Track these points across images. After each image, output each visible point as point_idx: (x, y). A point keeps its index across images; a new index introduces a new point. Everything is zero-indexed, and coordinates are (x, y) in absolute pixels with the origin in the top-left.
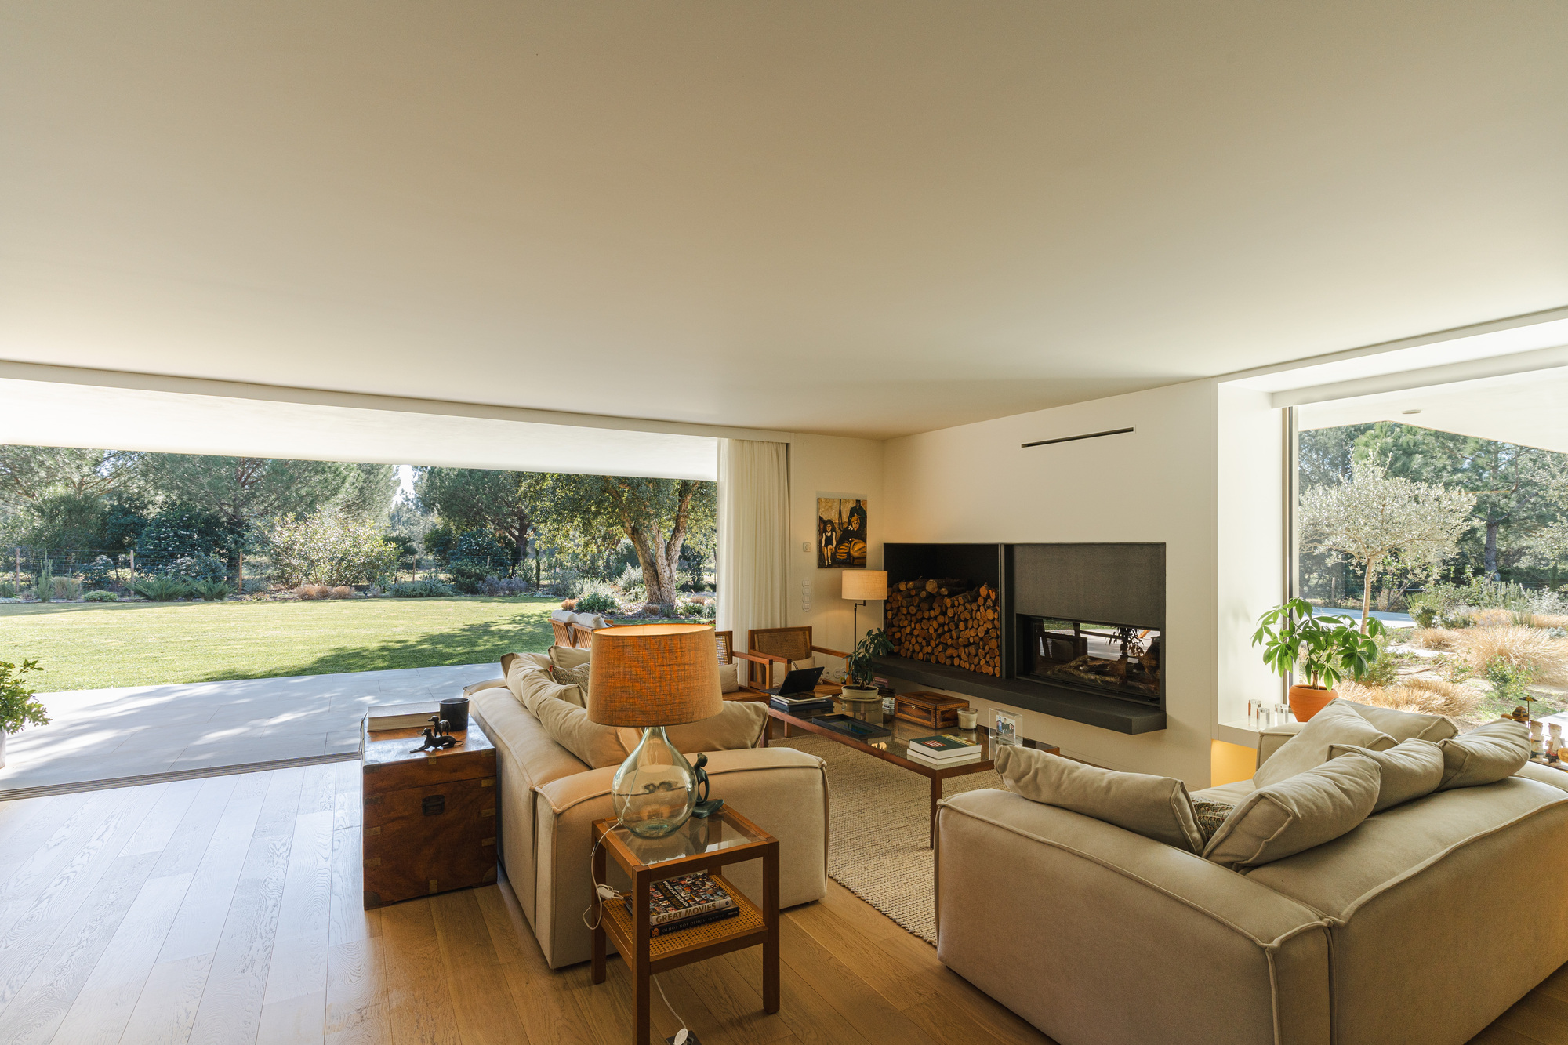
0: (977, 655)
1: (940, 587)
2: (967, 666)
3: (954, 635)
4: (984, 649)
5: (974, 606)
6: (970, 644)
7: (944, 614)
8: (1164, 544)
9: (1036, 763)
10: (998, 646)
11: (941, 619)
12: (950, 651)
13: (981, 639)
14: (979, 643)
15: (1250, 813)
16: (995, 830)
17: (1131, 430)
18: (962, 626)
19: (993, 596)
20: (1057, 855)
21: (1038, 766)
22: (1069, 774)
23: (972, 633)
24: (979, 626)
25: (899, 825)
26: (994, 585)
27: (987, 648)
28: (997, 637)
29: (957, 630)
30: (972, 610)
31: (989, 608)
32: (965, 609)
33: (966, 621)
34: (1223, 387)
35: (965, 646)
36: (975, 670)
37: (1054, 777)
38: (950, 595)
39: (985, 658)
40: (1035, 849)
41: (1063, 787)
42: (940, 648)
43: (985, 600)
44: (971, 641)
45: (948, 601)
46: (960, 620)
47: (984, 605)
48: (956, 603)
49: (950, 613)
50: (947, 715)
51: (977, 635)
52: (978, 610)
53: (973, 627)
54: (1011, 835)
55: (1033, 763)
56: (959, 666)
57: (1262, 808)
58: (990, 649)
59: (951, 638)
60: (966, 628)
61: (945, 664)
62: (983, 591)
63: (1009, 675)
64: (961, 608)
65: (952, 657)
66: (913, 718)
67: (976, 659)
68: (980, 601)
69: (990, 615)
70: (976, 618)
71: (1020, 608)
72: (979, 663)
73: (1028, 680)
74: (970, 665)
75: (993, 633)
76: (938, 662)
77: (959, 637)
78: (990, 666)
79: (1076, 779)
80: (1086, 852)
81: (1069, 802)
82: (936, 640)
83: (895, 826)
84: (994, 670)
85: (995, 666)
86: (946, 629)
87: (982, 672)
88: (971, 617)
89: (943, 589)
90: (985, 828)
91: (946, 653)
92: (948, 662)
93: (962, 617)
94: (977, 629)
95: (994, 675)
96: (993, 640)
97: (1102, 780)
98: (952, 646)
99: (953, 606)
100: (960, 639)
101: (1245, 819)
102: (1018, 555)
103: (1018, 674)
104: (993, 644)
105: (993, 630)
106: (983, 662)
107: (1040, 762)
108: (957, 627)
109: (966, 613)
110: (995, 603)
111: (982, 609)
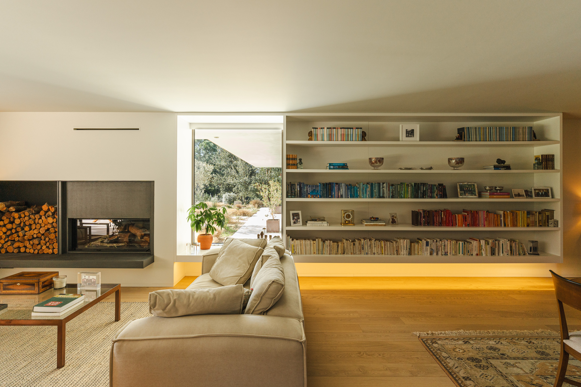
0: (40, 244)
1: (8, 207)
2: (32, 251)
3: (21, 234)
4: (45, 240)
5: (37, 216)
6: (33, 238)
7: (12, 223)
8: (154, 182)
9: (173, 297)
10: (56, 237)
11: (9, 226)
12: (16, 245)
13: (43, 235)
14: (41, 237)
15: (269, 290)
16: (160, 342)
17: (138, 129)
18: (27, 228)
19: (53, 210)
20: (202, 341)
21: (175, 298)
22: (193, 297)
23: (36, 232)
24: (41, 227)
25: (24, 364)
26: (53, 203)
27: (47, 239)
28: (55, 232)
29: (23, 231)
30: (35, 219)
31: (49, 216)
32: (30, 218)
33: (30, 225)
34: (180, 118)
35: (29, 240)
36: (38, 253)
37: (185, 301)
38: (17, 211)
39: (45, 245)
40: (189, 342)
41: (191, 305)
42: (9, 243)
43: (46, 212)
44: (35, 236)
45: (16, 215)
46: (25, 225)
47: (45, 215)
48: (23, 216)
49: (17, 221)
50: (46, 284)
51: (39, 232)
52: (41, 218)
53: (36, 228)
54: (172, 341)
55: (171, 297)
56: (25, 252)
57: (274, 286)
58: (49, 239)
59: (18, 236)
60: (31, 229)
61: (13, 252)
62: (45, 207)
63: (64, 251)
64: (27, 218)
65: (19, 248)
66: (18, 291)
67: (39, 247)
68: (42, 213)
69: (50, 220)
70: (38, 223)
71: (70, 215)
72: (41, 248)
73: (75, 252)
74: (34, 250)
75: (52, 230)
76: (7, 252)
77: (25, 235)
78: (49, 249)
79: (197, 298)
80: (218, 333)
81: (196, 311)
82: (5, 239)
83: (21, 366)
84: (53, 251)
85: (54, 248)
86: (14, 231)
87: (44, 253)
88: (35, 223)
89: (11, 208)
90: (153, 343)
91: (14, 246)
92: (16, 251)
93: (27, 223)
94: (39, 229)
95: (53, 253)
96: (52, 234)
97: (210, 294)
98: (19, 241)
99: (20, 217)
100: (26, 237)
101: (267, 292)
102: (69, 187)
103: (69, 250)
104: (52, 236)
105: (52, 228)
106: (44, 247)
107: (175, 296)
108: (23, 229)
109: (30, 220)
110: (54, 214)
111: (43, 218)
